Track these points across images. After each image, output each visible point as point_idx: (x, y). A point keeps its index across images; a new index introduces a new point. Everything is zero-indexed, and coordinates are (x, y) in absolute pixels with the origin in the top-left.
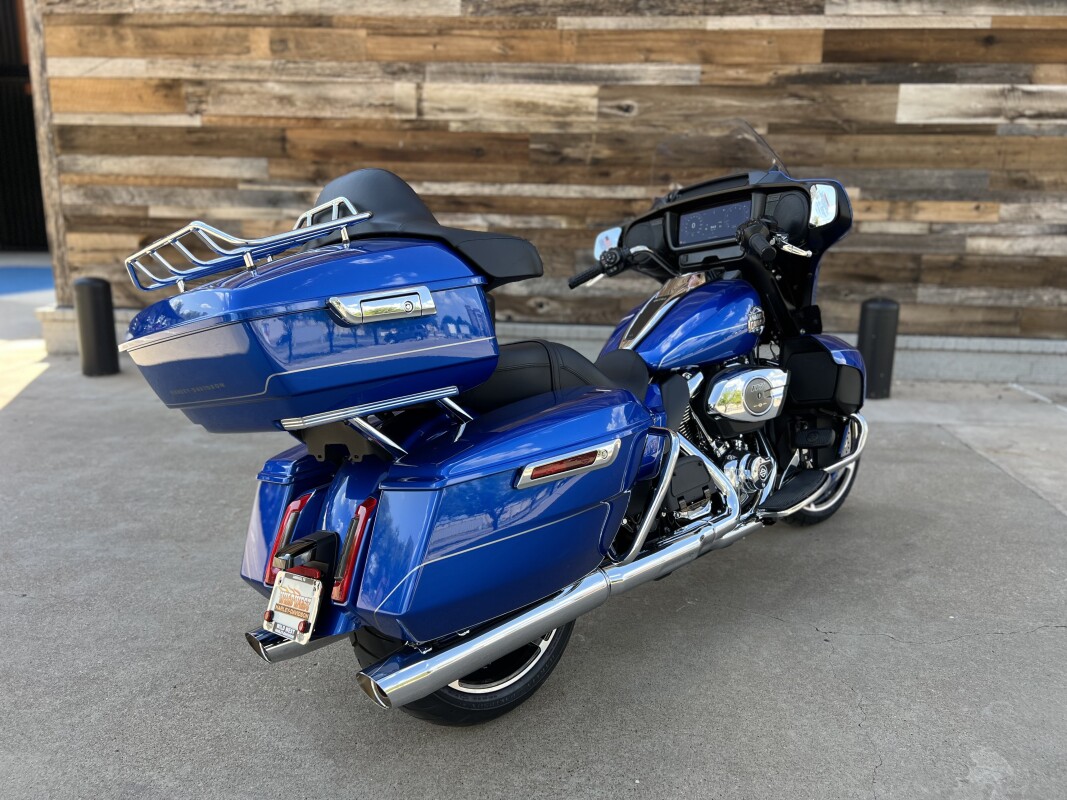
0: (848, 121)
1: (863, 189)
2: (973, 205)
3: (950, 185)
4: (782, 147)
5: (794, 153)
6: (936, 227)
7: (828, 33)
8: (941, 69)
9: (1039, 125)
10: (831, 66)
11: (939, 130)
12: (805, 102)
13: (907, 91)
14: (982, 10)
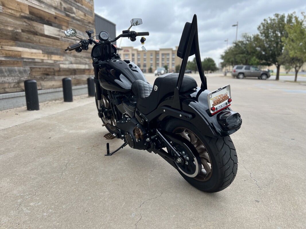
0: (37, 32)
1: (42, 51)
2: (59, 56)
3: (55, 51)
4: (25, 36)
5: (28, 39)
6: (55, 61)
7: (29, 6)
8: (49, 22)
9: (65, 39)
10: (31, 15)
11: (52, 37)
12: (28, 25)
13: (46, 27)
14: (53, 10)
